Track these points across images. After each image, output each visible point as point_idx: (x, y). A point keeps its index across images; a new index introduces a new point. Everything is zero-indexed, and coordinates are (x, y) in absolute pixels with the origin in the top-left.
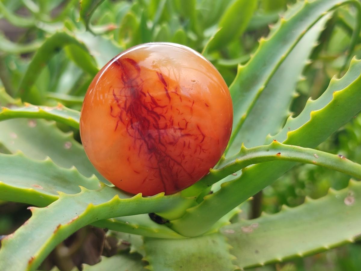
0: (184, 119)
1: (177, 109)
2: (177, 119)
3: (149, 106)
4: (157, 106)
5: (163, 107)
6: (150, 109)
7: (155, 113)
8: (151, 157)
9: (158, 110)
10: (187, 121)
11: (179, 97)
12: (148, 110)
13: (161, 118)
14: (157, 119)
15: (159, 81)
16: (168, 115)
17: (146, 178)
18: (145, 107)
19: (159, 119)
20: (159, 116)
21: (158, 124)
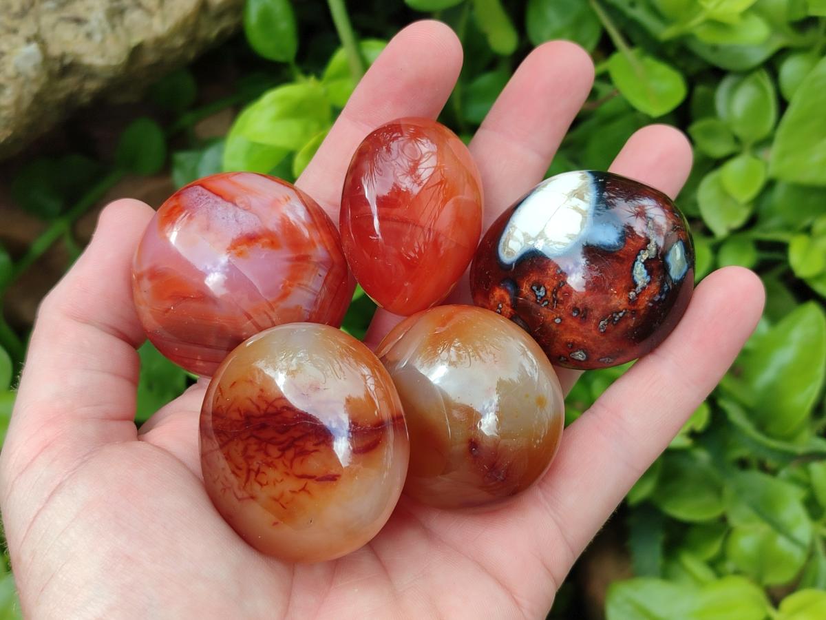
0: (267, 484)
1: (282, 481)
2: (272, 474)
3: (301, 443)
4: (296, 455)
5: (292, 461)
6: (296, 443)
7: (288, 448)
8: (240, 414)
9: (290, 454)
10: (265, 487)
11: (297, 490)
12: (295, 440)
13: (279, 453)
14: (281, 446)
15: (327, 472)
16: (279, 463)
17: (222, 395)
18: (300, 438)
19: (279, 450)
20: (283, 450)
21: (274, 444)
